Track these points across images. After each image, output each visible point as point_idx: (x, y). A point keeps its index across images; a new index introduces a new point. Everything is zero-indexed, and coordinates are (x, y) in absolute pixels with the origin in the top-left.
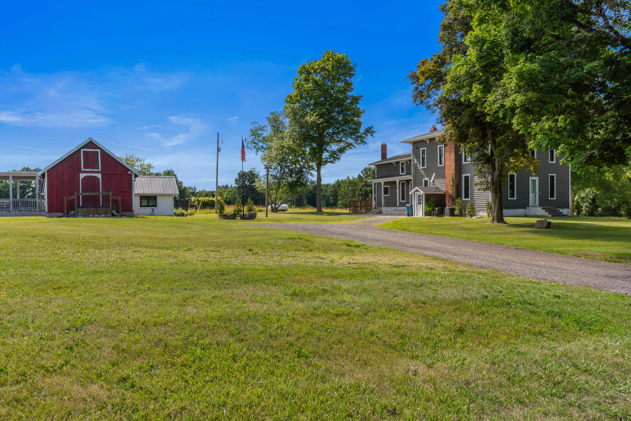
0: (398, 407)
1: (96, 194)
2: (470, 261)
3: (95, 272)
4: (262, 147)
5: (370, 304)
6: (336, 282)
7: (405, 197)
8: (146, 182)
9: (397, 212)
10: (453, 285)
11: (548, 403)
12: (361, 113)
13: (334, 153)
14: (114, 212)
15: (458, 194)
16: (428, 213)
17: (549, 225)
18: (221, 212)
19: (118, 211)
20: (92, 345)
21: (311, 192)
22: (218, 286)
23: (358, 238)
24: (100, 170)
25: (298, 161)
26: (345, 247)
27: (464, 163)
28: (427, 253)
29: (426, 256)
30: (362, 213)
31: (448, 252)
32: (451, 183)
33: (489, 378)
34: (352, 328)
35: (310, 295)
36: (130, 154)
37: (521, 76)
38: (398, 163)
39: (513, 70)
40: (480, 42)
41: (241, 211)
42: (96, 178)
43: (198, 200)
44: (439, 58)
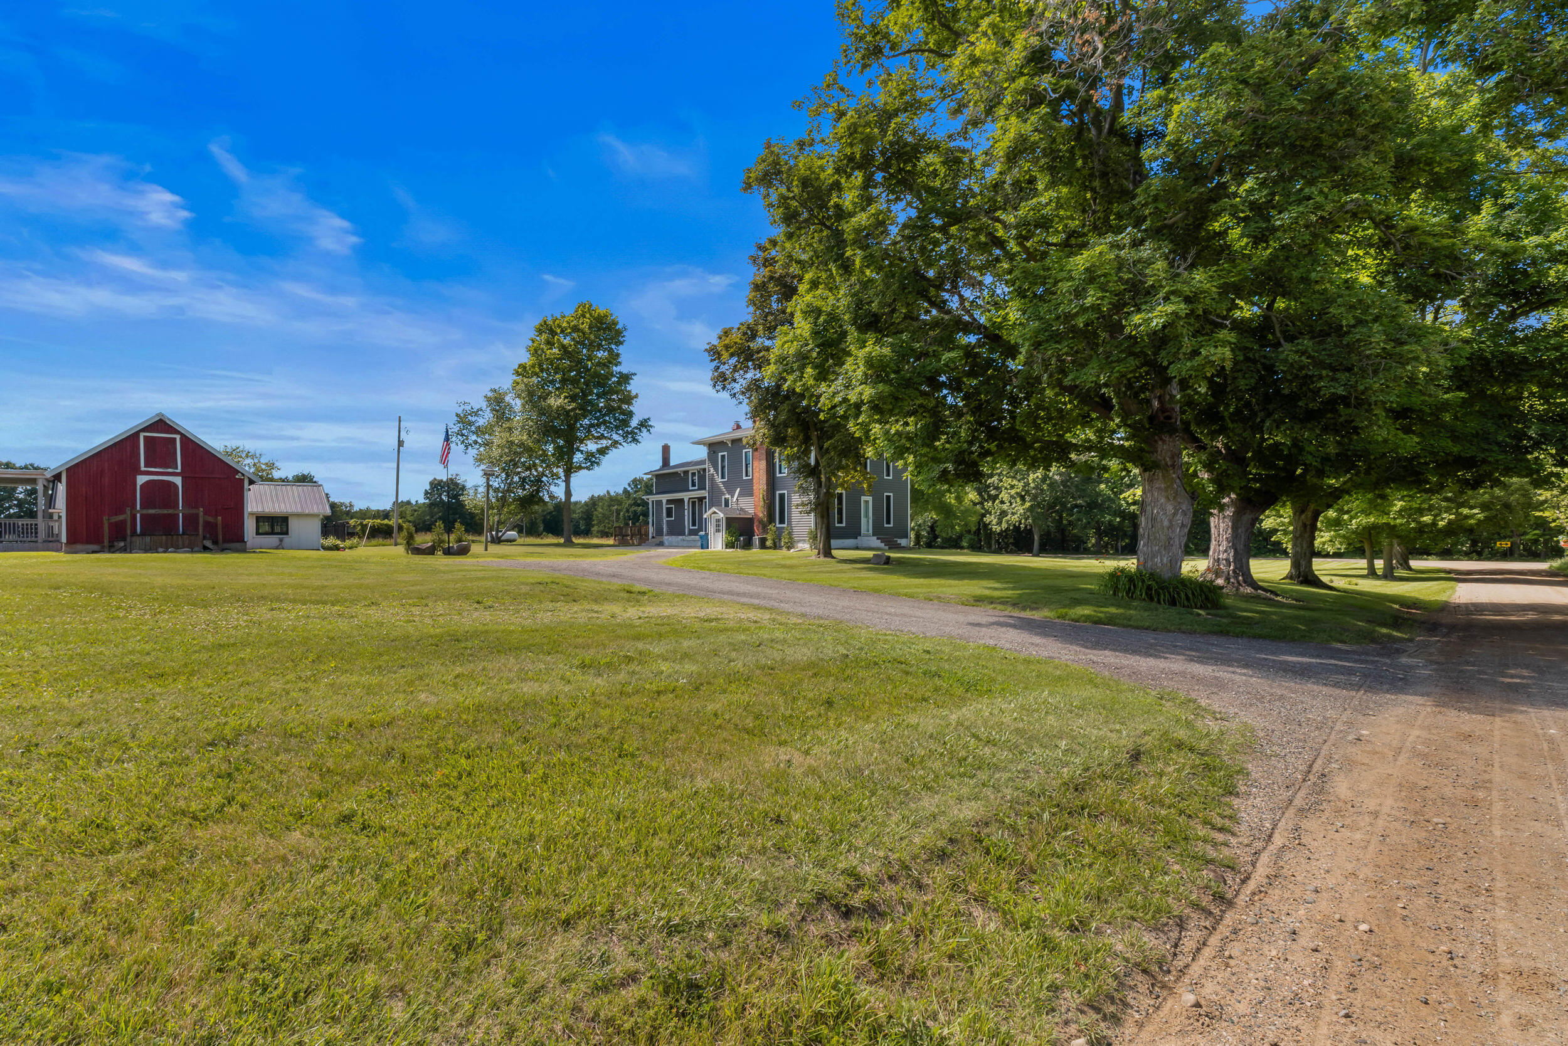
0: (783, 813)
1: (171, 511)
2: (803, 610)
3: (220, 645)
4: (476, 442)
5: (700, 674)
6: (640, 645)
7: (699, 523)
8: (268, 493)
9: (685, 544)
10: (801, 642)
11: (959, 785)
12: (632, 399)
13: (592, 455)
14: (208, 543)
15: (771, 519)
16: (729, 545)
17: (888, 561)
18: (408, 544)
19: (215, 542)
20: (268, 767)
21: (551, 513)
22: (456, 658)
23: (639, 580)
24: (179, 470)
25: (535, 465)
26: (626, 595)
27: (778, 475)
28: (744, 600)
29: (744, 604)
30: (633, 545)
31: (770, 598)
32: (762, 503)
33: (884, 762)
34: (686, 710)
35: (609, 665)
36: (232, 444)
37: (869, 362)
38: (686, 472)
39: (861, 353)
40: (813, 312)
41: (443, 542)
42: (169, 483)
43: (361, 524)
44: (748, 328)
